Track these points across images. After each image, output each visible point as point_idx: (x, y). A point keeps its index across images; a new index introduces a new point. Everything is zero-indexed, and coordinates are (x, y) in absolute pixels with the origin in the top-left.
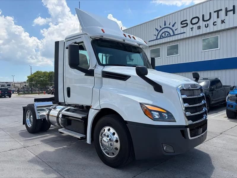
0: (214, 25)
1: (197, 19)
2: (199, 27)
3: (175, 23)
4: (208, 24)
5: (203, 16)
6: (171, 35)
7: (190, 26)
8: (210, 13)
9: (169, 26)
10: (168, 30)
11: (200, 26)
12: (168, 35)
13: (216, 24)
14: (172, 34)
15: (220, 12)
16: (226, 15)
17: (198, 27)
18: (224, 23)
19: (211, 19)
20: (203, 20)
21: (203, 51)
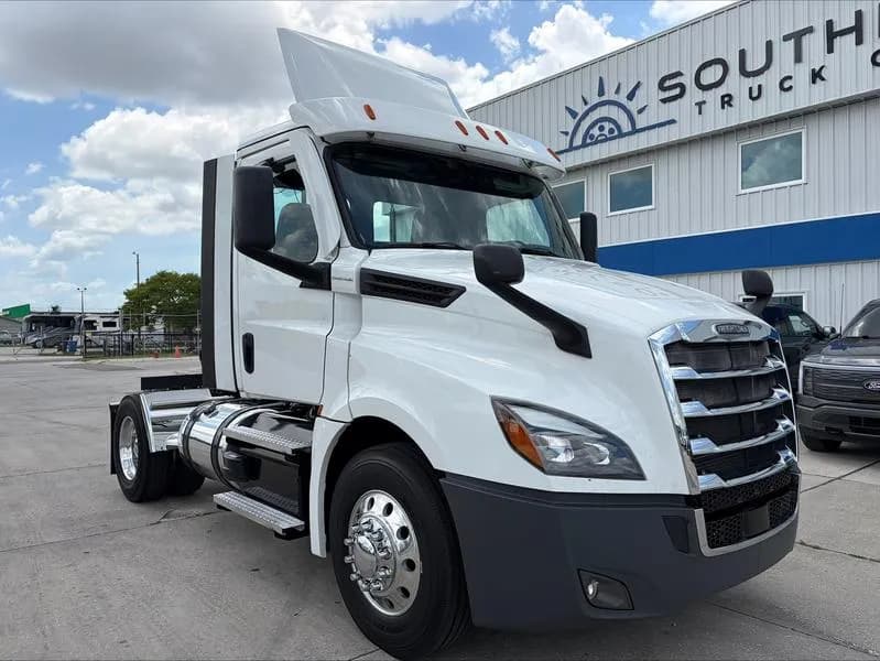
0: (782, 88)
1: (719, 69)
2: (726, 99)
3: (638, 85)
4: (760, 86)
5: (742, 54)
6: (625, 131)
7: (694, 94)
8: (769, 45)
9: (613, 97)
10: (613, 112)
11: (729, 96)
12: (611, 131)
13: (791, 88)
14: (626, 127)
15: (805, 40)
16: (830, 50)
17: (723, 97)
18: (823, 79)
19: (772, 68)
20: (744, 72)
21: (743, 191)
